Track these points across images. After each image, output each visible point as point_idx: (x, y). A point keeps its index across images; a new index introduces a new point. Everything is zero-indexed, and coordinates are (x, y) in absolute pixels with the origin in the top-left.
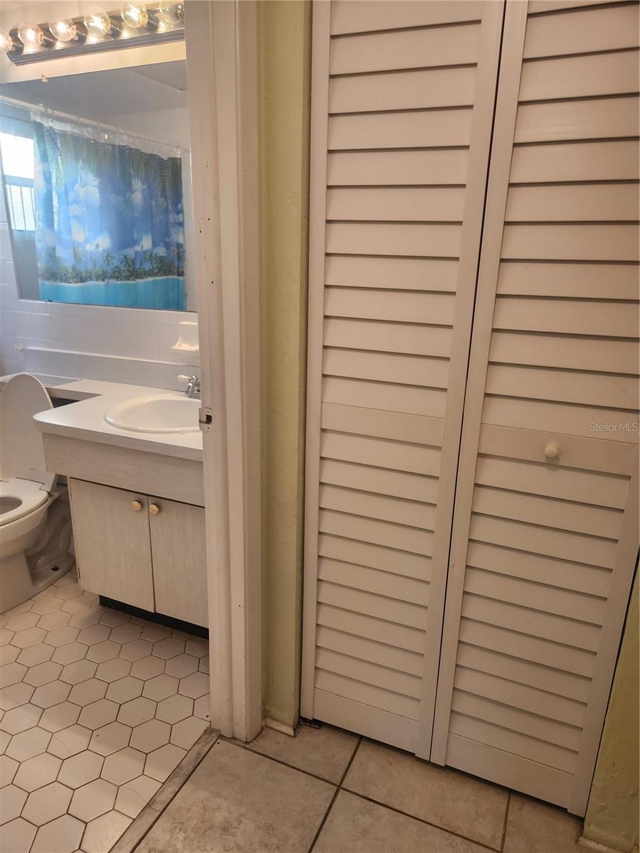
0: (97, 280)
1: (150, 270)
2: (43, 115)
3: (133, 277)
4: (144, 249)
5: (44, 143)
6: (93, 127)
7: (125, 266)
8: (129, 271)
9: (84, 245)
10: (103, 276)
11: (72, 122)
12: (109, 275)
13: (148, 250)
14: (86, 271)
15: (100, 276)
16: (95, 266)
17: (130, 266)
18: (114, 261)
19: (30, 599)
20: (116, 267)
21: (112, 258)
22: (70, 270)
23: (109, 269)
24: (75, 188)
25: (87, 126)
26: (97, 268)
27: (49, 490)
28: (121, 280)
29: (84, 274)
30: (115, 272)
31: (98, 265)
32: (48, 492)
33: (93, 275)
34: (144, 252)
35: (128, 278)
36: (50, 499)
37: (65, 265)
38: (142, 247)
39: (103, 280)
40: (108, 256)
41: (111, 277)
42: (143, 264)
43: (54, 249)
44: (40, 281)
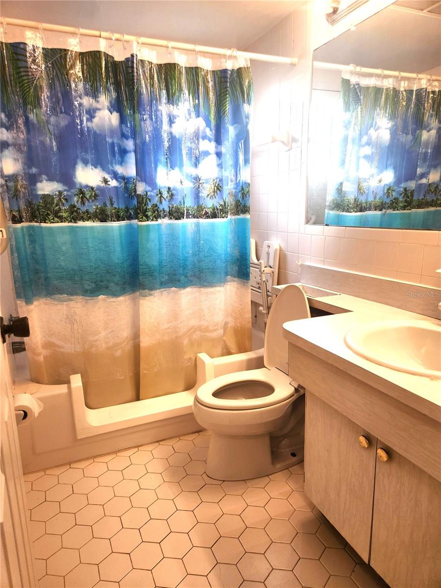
0: (375, 210)
1: (433, 200)
2: (352, 73)
3: (409, 207)
4: (430, 181)
5: (349, 96)
6: (396, 77)
7: (403, 197)
8: (406, 201)
9: (368, 180)
10: (380, 207)
11: (378, 76)
12: (387, 206)
13: (434, 183)
14: (366, 203)
15: (379, 206)
16: (375, 198)
17: (408, 197)
18: (394, 193)
19: (268, 476)
20: (395, 199)
21: (392, 191)
22: (352, 201)
23: (388, 201)
24: (369, 132)
25: (390, 76)
26: (377, 199)
27: (296, 387)
28: (397, 210)
29: (364, 205)
30: (393, 202)
31: (378, 197)
32: (295, 388)
33: (372, 205)
34: (430, 184)
35: (404, 208)
36: (296, 395)
37: (349, 198)
38: (429, 180)
39: (381, 210)
40: (389, 189)
41: (389, 208)
42: (427, 195)
43: (341, 184)
44: (326, 211)
